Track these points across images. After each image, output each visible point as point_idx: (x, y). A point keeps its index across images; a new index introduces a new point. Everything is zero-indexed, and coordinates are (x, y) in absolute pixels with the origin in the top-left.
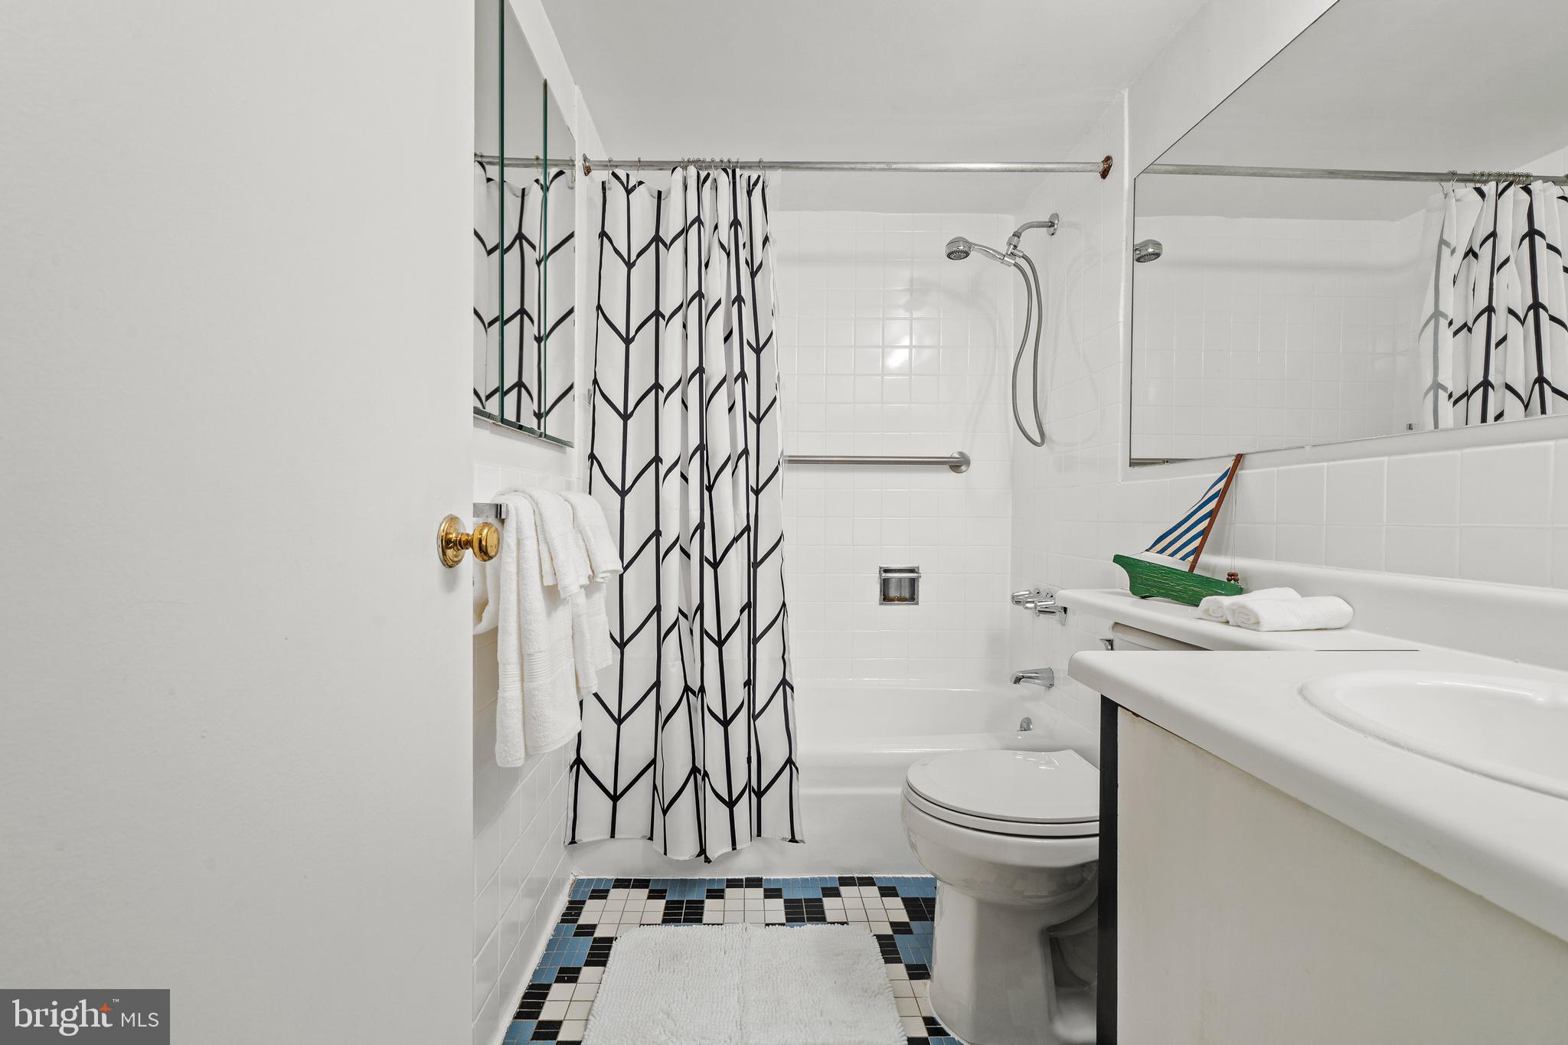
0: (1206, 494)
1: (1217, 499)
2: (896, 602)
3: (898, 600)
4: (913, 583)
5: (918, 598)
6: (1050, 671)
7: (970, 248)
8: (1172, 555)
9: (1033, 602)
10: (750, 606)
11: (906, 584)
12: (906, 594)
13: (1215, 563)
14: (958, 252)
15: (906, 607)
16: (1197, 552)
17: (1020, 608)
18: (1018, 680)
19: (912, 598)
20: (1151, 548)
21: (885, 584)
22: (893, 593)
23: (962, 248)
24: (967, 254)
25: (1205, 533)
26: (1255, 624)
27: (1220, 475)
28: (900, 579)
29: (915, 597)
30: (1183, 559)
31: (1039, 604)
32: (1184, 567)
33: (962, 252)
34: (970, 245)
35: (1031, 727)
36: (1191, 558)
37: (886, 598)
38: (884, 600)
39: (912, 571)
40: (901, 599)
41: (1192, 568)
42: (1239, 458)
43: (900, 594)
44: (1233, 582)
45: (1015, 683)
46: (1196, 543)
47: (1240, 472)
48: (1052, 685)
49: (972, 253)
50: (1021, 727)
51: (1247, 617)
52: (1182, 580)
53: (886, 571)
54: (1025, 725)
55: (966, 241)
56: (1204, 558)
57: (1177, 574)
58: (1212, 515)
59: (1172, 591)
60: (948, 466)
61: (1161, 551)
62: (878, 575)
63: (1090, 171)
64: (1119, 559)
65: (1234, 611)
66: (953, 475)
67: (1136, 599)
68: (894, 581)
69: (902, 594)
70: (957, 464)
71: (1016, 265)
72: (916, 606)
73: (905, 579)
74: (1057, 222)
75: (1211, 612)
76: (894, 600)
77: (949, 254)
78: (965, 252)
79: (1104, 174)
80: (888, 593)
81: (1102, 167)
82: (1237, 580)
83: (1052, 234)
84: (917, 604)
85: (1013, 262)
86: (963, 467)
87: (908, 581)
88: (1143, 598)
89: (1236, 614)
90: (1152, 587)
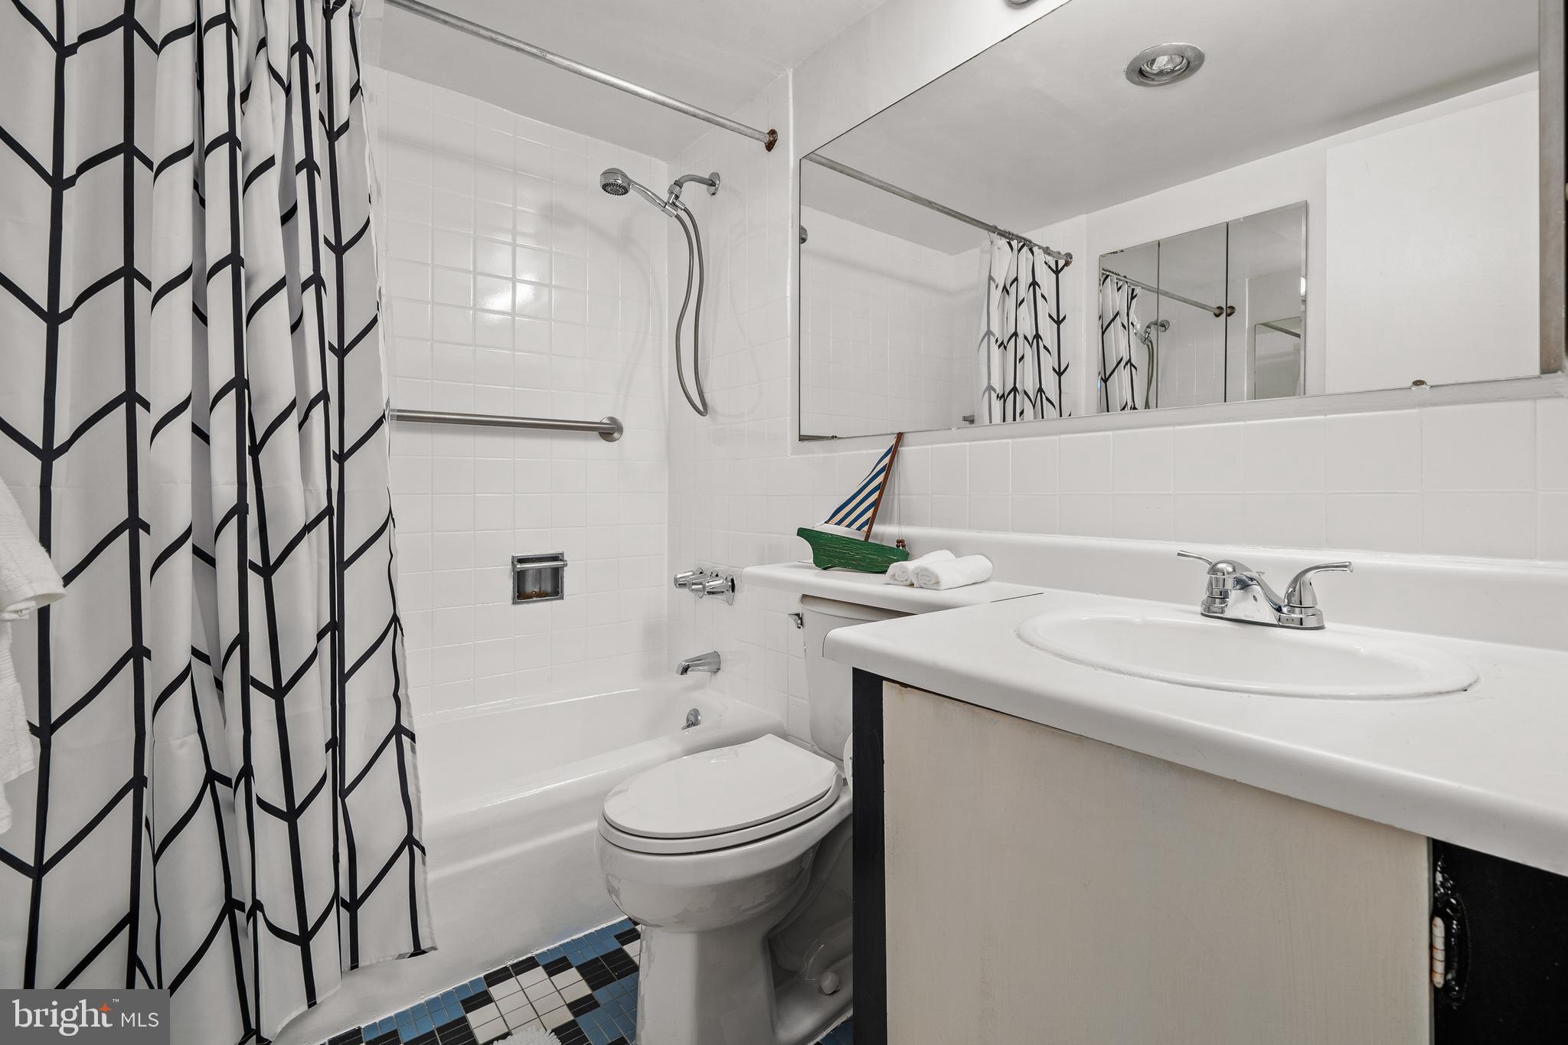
0: (874, 468)
1: (884, 473)
2: (535, 599)
3: (536, 597)
4: (557, 574)
5: (562, 592)
6: (716, 655)
7: (629, 185)
8: (849, 526)
9: (701, 584)
10: (335, 628)
11: (547, 576)
12: (548, 587)
13: (886, 531)
14: (615, 185)
15: (547, 603)
16: (870, 522)
17: (685, 591)
18: (685, 670)
19: (556, 592)
20: (829, 520)
21: (520, 577)
22: (530, 587)
23: (620, 182)
24: (626, 191)
25: (876, 504)
26: (936, 584)
27: (885, 451)
28: (540, 571)
29: (560, 590)
30: (859, 529)
31: (707, 584)
32: (860, 536)
33: (619, 186)
34: (630, 181)
35: (699, 718)
36: (866, 528)
37: (521, 595)
38: (519, 597)
39: (555, 558)
40: (542, 595)
41: (867, 537)
42: (900, 436)
43: (540, 588)
44: (901, 548)
45: (682, 674)
46: (869, 514)
47: (901, 449)
48: (719, 669)
49: (631, 191)
50: (688, 720)
51: (928, 579)
52: (861, 549)
53: (521, 561)
54: (692, 718)
55: (624, 176)
56: (876, 528)
57: (856, 544)
58: (881, 487)
59: (853, 560)
60: (597, 433)
61: (839, 523)
62: (510, 567)
63: (758, 139)
64: (802, 533)
65: (917, 574)
66: (603, 443)
67: (818, 571)
68: (531, 572)
69: (543, 588)
70: (609, 431)
71: (677, 217)
72: (561, 601)
73: (545, 568)
74: (718, 182)
75: (897, 577)
76: (531, 597)
77: (605, 187)
78: (624, 188)
79: (770, 146)
80: (524, 588)
81: (767, 139)
82: (904, 546)
83: (713, 194)
84: (562, 598)
85: (675, 213)
86: (616, 435)
87: (549, 571)
88: (825, 569)
89: (919, 576)
90: (834, 557)
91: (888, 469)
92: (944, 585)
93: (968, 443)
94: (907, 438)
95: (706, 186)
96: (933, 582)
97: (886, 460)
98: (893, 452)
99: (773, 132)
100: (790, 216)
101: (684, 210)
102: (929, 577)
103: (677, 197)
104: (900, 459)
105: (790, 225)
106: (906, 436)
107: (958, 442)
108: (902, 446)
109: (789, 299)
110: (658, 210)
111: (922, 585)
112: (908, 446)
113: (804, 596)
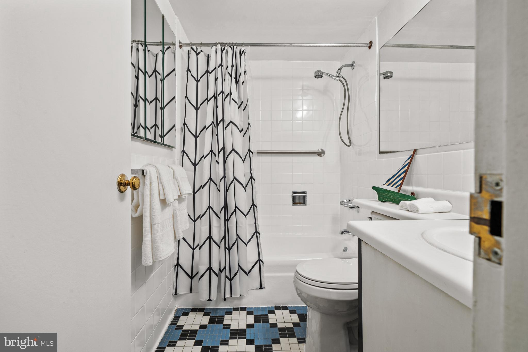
0: (404, 164)
1: (407, 166)
3: (299, 204)
4: (304, 197)
7: (323, 74)
8: (392, 186)
11: (302, 198)
12: (302, 201)
13: (407, 189)
14: (318, 75)
15: (302, 206)
16: (401, 185)
20: (385, 184)
21: (294, 198)
22: (297, 201)
23: (320, 74)
24: (322, 76)
25: (403, 178)
27: (409, 157)
29: (305, 203)
30: (396, 187)
32: (396, 191)
33: (320, 75)
36: (399, 187)
37: (294, 203)
39: (304, 193)
40: (300, 204)
41: (399, 191)
42: (415, 151)
43: (300, 201)
45: (341, 234)
46: (400, 182)
49: (324, 76)
50: (344, 250)
52: (396, 195)
53: (295, 193)
55: (321, 72)
56: (403, 187)
57: (394, 193)
58: (406, 171)
59: (392, 199)
60: (317, 154)
61: (389, 185)
62: (291, 194)
63: (365, 46)
64: (374, 188)
65: (410, 206)
66: (319, 157)
67: (380, 202)
68: (297, 196)
69: (301, 202)
70: (320, 153)
71: (340, 80)
72: (306, 206)
73: (301, 196)
74: (354, 64)
75: (403, 207)
76: (297, 204)
77: (315, 77)
78: (321, 76)
79: (370, 47)
80: (295, 202)
81: (369, 45)
82: (414, 195)
83: (353, 69)
84: (306, 205)
85: (339, 79)
86: (322, 155)
87: (302, 197)
88: (383, 202)
89: (411, 207)
90: (385, 198)
91: (409, 164)
92: (420, 212)
93: (443, 153)
94: (418, 152)
95: (351, 67)
96: (416, 210)
97: (409, 161)
98: (412, 157)
99: (371, 42)
100: (377, 71)
101: (342, 77)
102: (415, 208)
103: (339, 74)
104: (415, 159)
105: (377, 74)
106: (418, 150)
107: (439, 152)
108: (416, 155)
109: (376, 102)
110: (333, 80)
111: (412, 211)
112: (419, 154)
113: (373, 212)
